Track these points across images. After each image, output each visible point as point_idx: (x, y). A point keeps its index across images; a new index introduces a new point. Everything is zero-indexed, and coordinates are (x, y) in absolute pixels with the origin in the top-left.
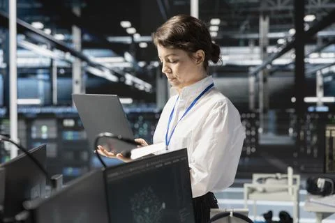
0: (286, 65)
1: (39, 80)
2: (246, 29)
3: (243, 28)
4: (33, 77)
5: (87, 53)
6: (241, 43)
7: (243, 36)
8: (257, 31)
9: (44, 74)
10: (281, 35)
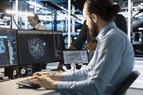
0: (138, 17)
1: (61, 24)
2: (124, 6)
3: (123, 6)
4: (60, 23)
5: (77, 15)
6: (123, 11)
7: (123, 8)
8: (127, 6)
9: (63, 22)
10: (136, 7)
